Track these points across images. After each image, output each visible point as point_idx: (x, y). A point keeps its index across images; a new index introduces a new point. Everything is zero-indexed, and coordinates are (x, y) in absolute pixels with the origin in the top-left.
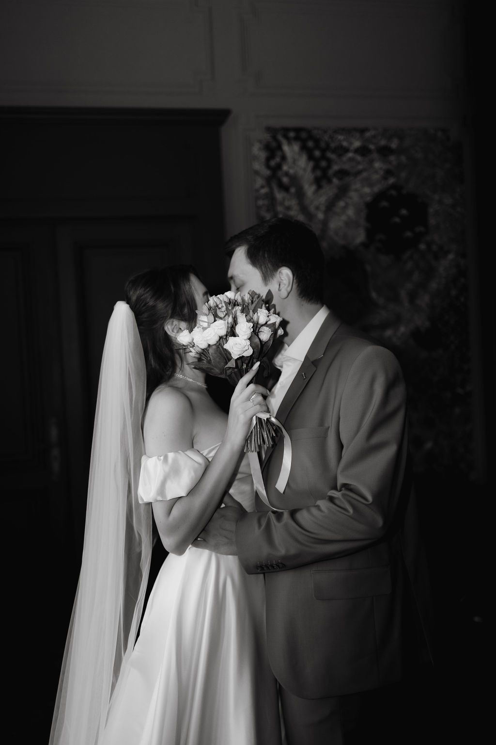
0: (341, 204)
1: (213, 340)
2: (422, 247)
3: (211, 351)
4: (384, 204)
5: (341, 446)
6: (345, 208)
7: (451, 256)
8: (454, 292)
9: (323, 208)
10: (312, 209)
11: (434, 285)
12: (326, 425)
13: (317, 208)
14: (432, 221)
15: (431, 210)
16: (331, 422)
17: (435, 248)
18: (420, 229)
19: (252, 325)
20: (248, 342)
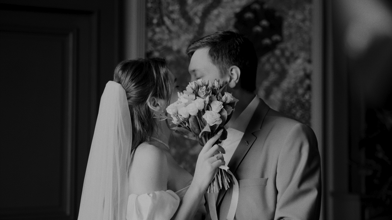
0: (215, 12)
1: (194, 113)
2: (278, 52)
3: (191, 120)
4: (249, 15)
5: (277, 192)
6: (218, 16)
7: (299, 61)
8: (301, 91)
9: (200, 14)
10: (191, 13)
11: (285, 84)
12: (266, 177)
13: (196, 14)
14: (286, 32)
15: (285, 24)
16: (270, 175)
17: (287, 54)
18: (276, 38)
19: (221, 103)
20: (219, 116)
